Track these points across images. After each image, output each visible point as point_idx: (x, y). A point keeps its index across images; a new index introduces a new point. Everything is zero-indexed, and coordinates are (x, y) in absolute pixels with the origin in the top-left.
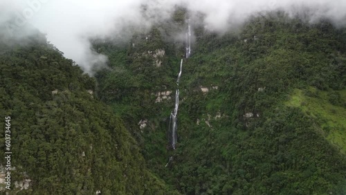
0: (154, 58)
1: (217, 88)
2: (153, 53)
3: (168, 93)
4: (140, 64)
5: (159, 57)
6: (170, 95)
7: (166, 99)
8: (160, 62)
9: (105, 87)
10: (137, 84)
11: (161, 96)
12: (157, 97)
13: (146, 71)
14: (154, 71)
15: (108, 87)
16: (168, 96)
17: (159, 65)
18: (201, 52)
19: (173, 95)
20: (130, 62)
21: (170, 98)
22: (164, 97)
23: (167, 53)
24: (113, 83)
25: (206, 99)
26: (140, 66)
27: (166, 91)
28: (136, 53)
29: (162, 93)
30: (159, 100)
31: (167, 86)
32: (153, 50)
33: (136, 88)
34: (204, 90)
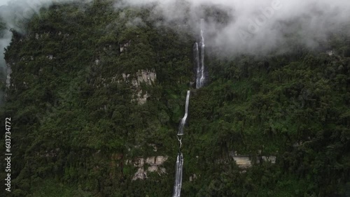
0: (134, 88)
1: (273, 160)
2: (130, 78)
3: (160, 160)
4: (105, 99)
5: (143, 86)
6: (165, 165)
7: (155, 174)
8: (146, 96)
9: (33, 145)
10: (95, 142)
11: (146, 166)
12: (136, 169)
13: (115, 114)
14: (133, 115)
15: (38, 145)
16: (159, 167)
17: (143, 100)
18: (227, 77)
19: (170, 165)
20: (88, 94)
21: (163, 170)
22: (152, 169)
23: (160, 78)
24: (49, 137)
25: (250, 188)
26: (105, 104)
27: (156, 155)
28: (100, 78)
29: (148, 161)
30: (140, 174)
31: (159, 146)
32: (133, 71)
33: (92, 150)
34: (242, 162)
